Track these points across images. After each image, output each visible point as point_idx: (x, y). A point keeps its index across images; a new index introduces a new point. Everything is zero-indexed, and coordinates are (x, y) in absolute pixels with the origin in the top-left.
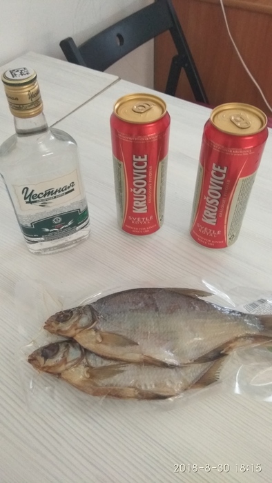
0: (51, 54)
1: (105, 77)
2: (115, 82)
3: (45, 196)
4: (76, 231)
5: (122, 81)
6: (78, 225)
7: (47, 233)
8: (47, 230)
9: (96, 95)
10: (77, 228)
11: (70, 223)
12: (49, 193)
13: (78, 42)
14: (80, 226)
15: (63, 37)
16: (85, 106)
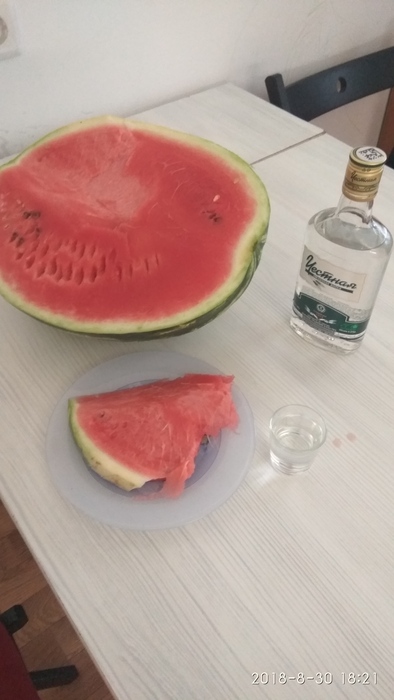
0: (252, 90)
1: (309, 128)
2: (317, 136)
3: (322, 275)
4: (332, 335)
5: (326, 135)
6: (338, 331)
7: (307, 313)
8: (308, 310)
9: (290, 147)
10: (336, 333)
11: (331, 322)
12: (327, 276)
13: (287, 81)
14: (341, 334)
15: (272, 72)
16: (274, 157)
